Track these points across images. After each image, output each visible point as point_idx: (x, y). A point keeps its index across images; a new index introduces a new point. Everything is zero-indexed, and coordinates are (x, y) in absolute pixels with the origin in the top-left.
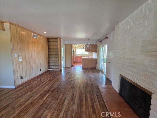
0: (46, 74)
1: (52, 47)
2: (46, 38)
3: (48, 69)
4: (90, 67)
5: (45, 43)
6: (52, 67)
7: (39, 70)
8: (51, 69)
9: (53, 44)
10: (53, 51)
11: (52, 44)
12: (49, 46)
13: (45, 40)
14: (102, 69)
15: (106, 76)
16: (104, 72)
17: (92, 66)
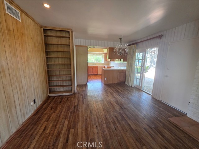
0: (49, 108)
1: (55, 49)
2: (41, 27)
3: (48, 94)
4: (116, 82)
5: (39, 39)
6: (57, 89)
7: (32, 103)
8: (54, 92)
9: (56, 43)
10: (56, 56)
11: (54, 43)
12: (47, 45)
13: (39, 32)
14: (139, 85)
15: (152, 97)
16: (144, 90)
17: (118, 81)
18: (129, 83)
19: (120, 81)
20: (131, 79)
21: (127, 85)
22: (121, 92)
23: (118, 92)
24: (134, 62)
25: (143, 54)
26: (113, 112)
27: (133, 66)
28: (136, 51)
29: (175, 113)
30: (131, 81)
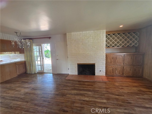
14: (41, 70)
15: (53, 74)
16: (46, 72)
17: (18, 74)
18: (32, 71)
19: (20, 73)
20: (33, 67)
21: (30, 74)
22: (30, 81)
23: (27, 82)
24: (33, 54)
25: (39, 47)
26: (37, 97)
27: (33, 56)
28: (32, 45)
29: (66, 75)
30: (34, 69)
